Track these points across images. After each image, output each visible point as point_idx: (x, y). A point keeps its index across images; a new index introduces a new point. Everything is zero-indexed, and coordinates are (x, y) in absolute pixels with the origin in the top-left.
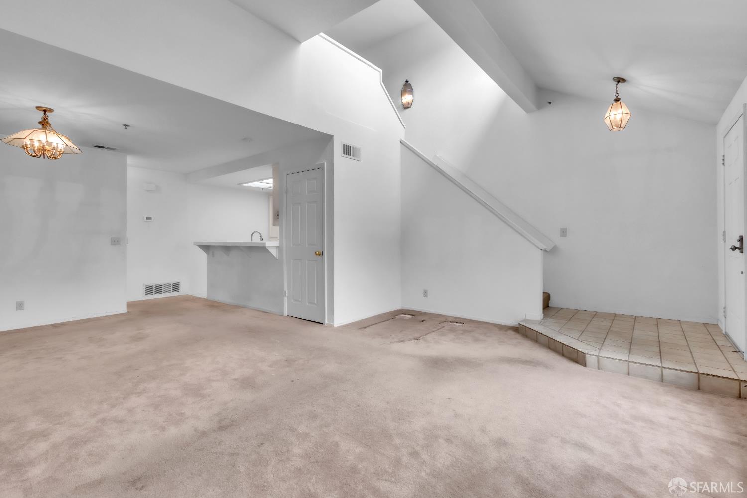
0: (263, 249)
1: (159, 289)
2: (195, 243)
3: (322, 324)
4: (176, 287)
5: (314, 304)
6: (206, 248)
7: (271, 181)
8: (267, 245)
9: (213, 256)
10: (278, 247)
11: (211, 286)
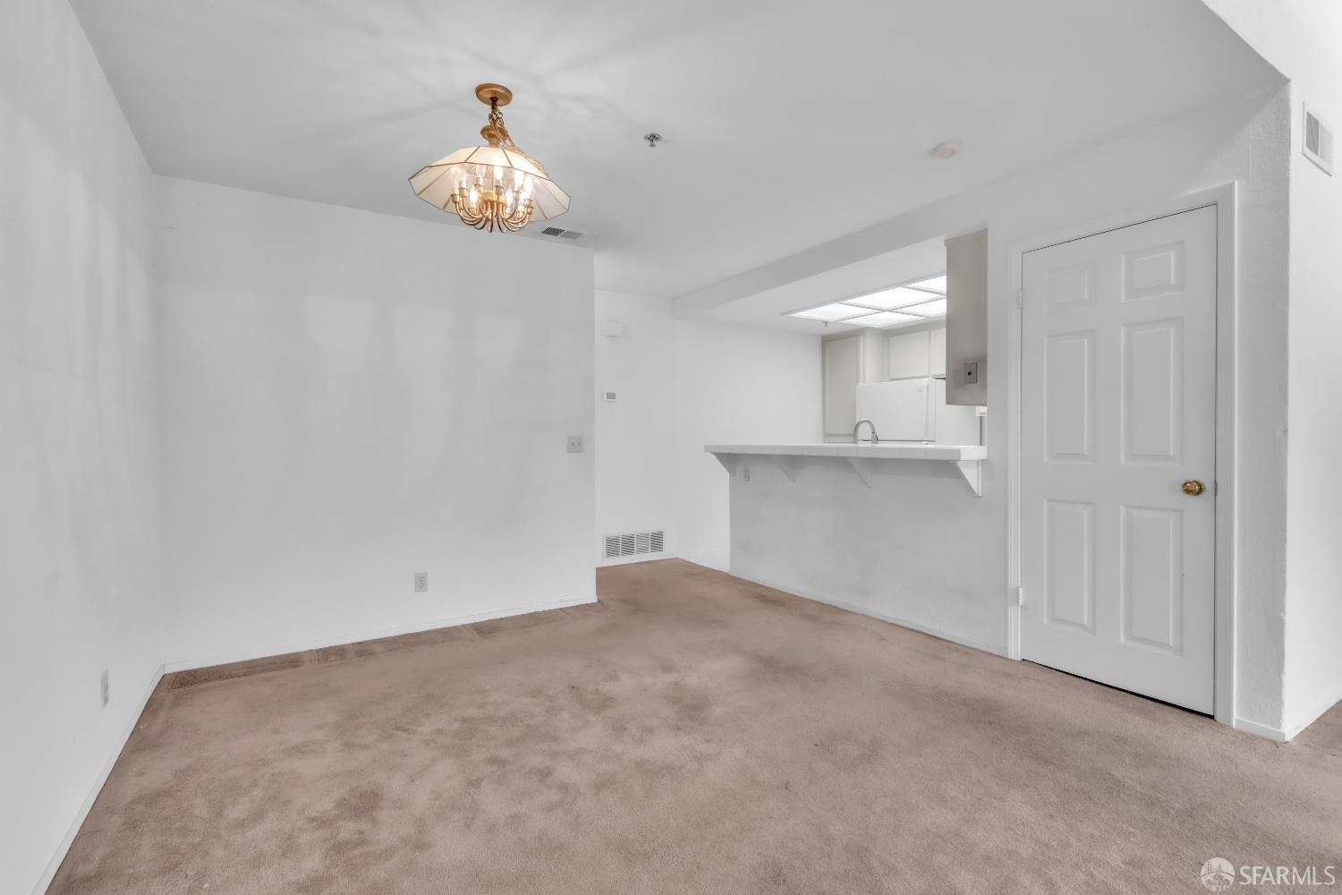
0: (946, 467)
1: (628, 544)
2: (708, 449)
3: (1212, 717)
4: (656, 541)
5: (1166, 645)
6: (730, 459)
7: (941, 283)
8: (964, 457)
9: (747, 477)
10: (983, 461)
11: (740, 544)
